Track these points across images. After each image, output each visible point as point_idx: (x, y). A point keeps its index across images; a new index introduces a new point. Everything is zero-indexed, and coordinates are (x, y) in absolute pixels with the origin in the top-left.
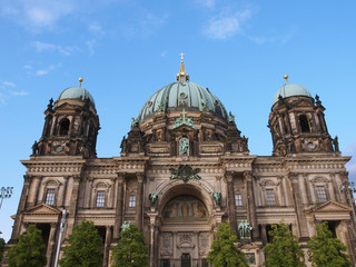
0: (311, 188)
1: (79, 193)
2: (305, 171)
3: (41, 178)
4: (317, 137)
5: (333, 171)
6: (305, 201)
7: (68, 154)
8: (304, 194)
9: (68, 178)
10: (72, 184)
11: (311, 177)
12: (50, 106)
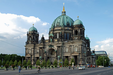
0: (74, 49)
1: (34, 51)
2: (73, 45)
3: (28, 49)
4: (77, 36)
5: (79, 44)
6: (72, 51)
7: (31, 44)
8: (72, 50)
9: (32, 48)
10: (33, 50)
11: (74, 46)
12: (28, 33)
